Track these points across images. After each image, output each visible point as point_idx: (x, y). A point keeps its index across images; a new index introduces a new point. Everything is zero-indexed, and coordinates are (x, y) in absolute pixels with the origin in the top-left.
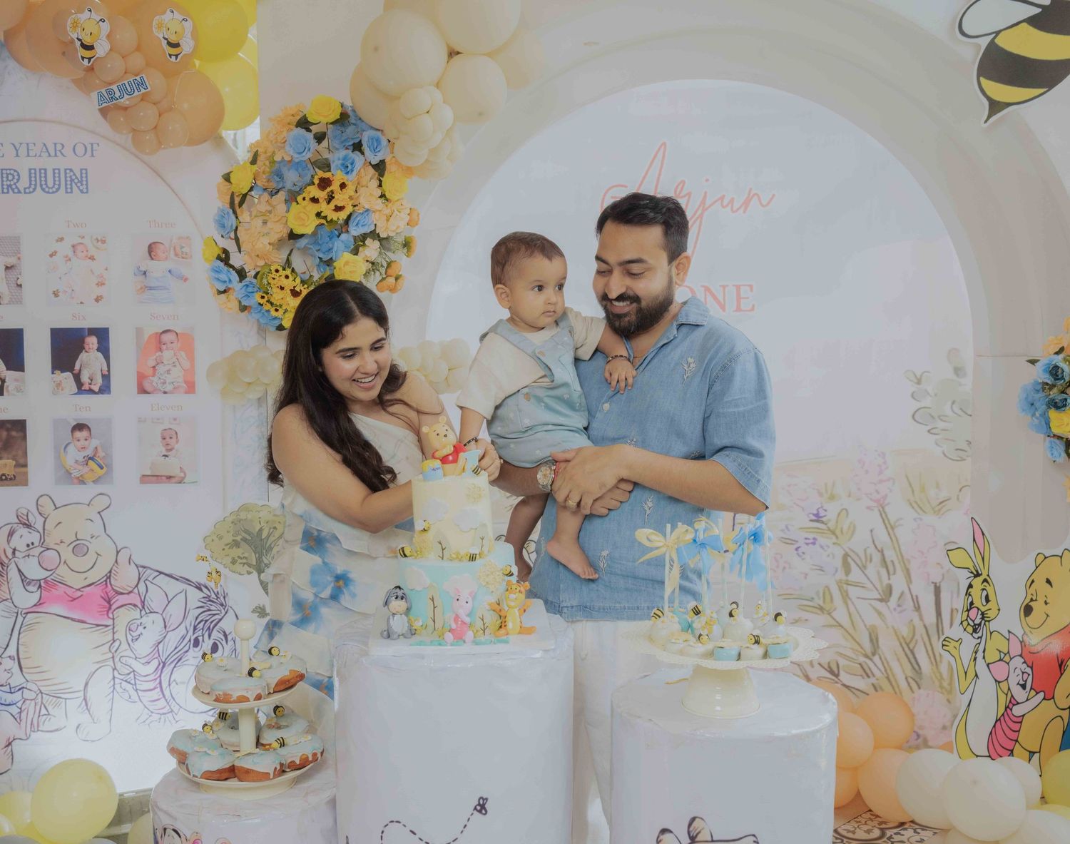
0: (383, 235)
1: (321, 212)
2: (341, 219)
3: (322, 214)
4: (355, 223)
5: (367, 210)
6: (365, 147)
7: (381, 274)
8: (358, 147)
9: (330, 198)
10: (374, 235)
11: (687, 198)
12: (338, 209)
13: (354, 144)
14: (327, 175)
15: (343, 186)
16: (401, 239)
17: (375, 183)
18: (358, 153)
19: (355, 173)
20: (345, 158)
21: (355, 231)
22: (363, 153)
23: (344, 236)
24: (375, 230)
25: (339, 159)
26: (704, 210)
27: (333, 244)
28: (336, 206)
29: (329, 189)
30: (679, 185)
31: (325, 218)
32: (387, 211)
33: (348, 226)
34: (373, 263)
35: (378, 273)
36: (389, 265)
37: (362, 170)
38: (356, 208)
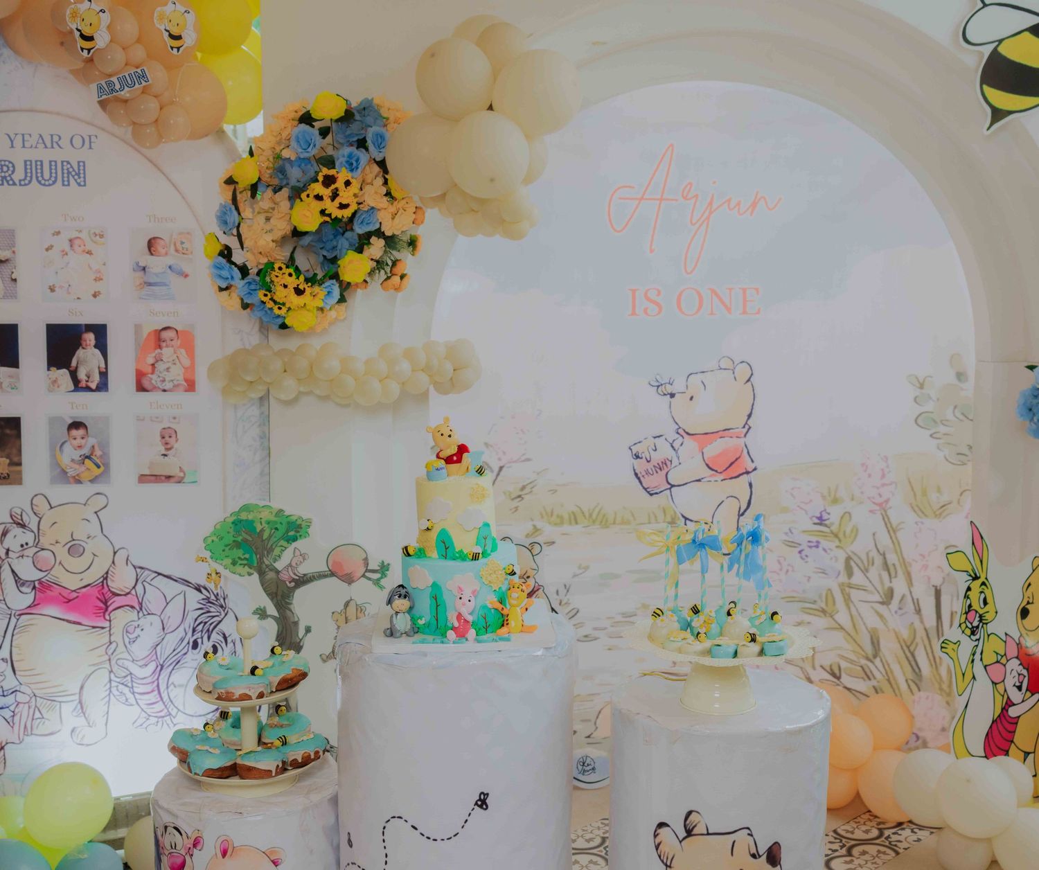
0: (388, 233)
1: (326, 209)
2: (345, 216)
3: (327, 212)
4: (360, 221)
5: (373, 208)
6: (369, 143)
7: (386, 273)
8: (362, 144)
9: (335, 195)
10: (379, 233)
11: (693, 201)
12: (343, 206)
13: (358, 140)
14: (332, 172)
15: (348, 183)
16: (406, 238)
17: (380, 181)
18: (364, 150)
19: (359, 170)
20: (350, 156)
21: (360, 229)
22: (367, 149)
23: (348, 234)
24: (380, 229)
25: (344, 156)
26: (711, 213)
27: (338, 242)
28: (340, 204)
29: (333, 187)
30: (686, 186)
31: (329, 215)
32: (392, 209)
33: (353, 224)
34: (378, 262)
35: (382, 272)
36: (395, 263)
37: (367, 168)
38: (361, 206)
